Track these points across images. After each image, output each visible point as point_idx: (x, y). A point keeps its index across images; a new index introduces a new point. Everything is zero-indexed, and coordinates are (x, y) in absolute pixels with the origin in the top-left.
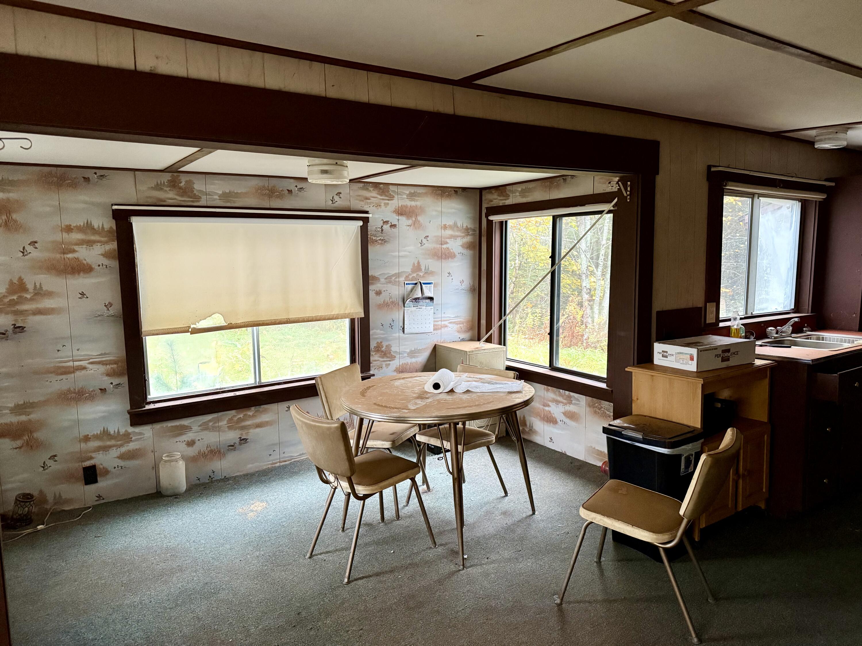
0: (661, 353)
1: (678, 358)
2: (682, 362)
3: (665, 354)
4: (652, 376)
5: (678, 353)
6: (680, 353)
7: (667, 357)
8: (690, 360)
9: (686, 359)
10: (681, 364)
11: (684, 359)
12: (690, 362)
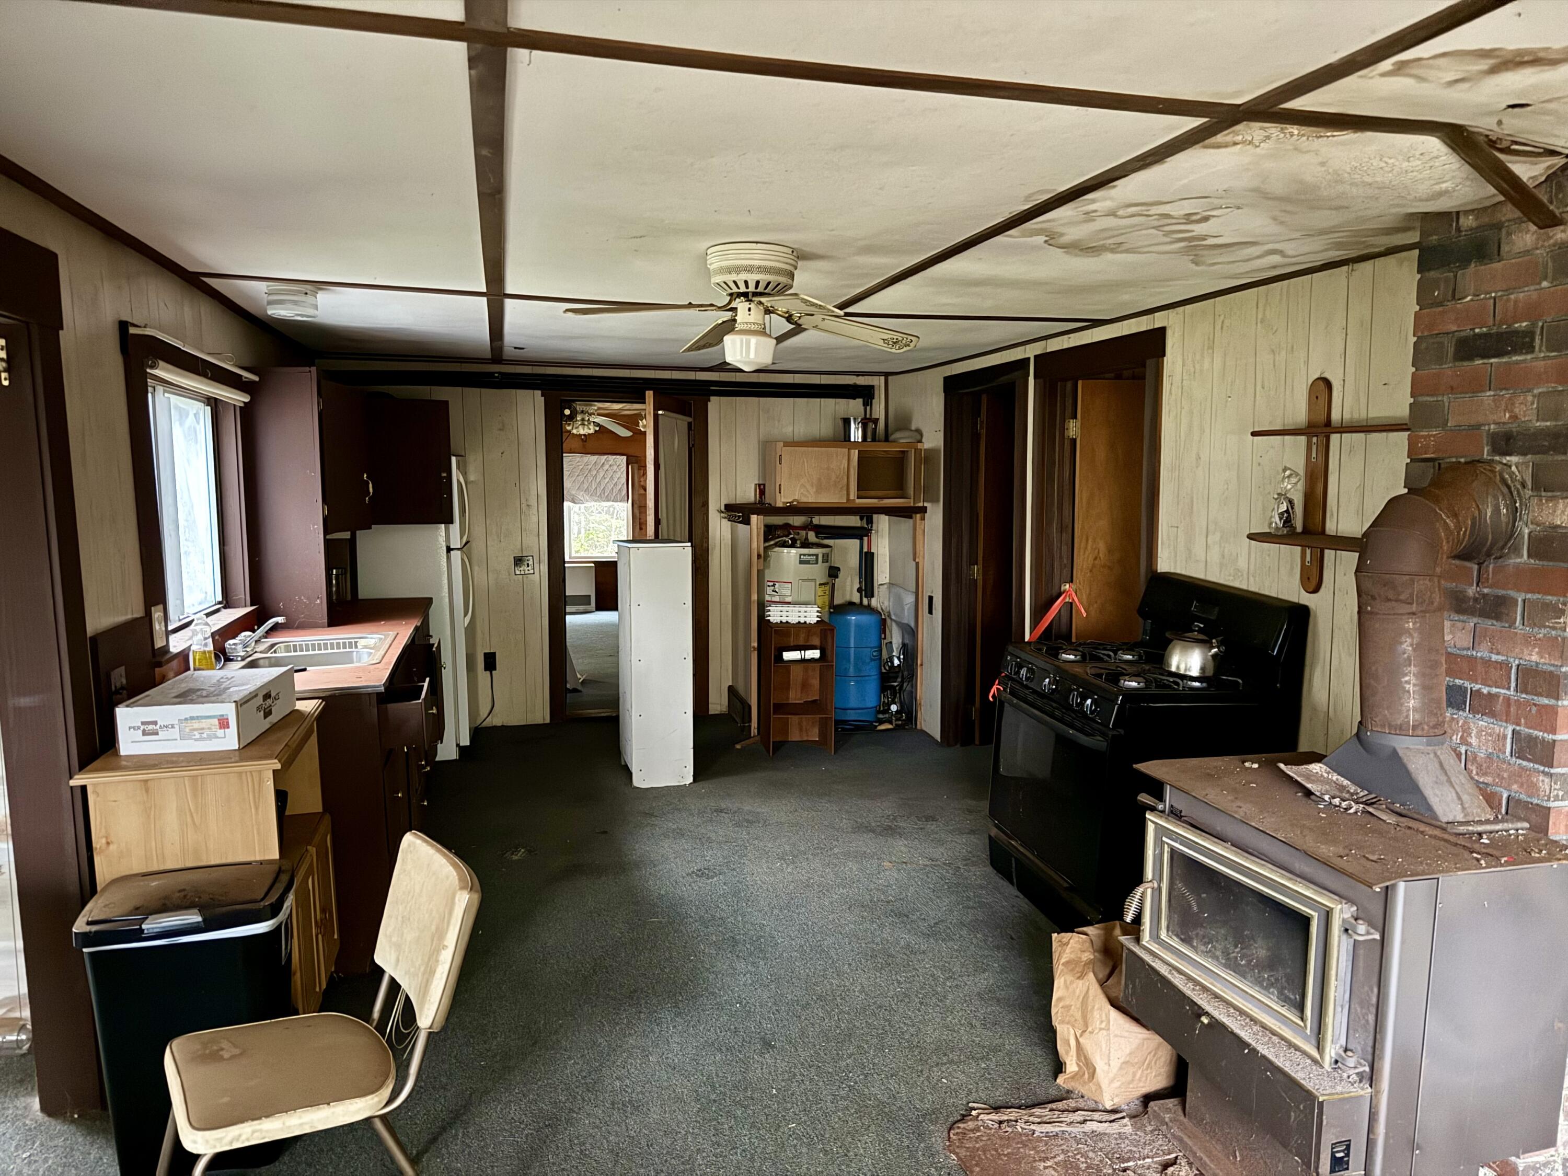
0: (139, 728)
1: (187, 730)
2: (198, 736)
3: (150, 727)
4: (146, 781)
5: (186, 719)
6: (192, 718)
7: (157, 734)
8: (221, 728)
9: (209, 728)
10: (196, 740)
11: (203, 729)
12: (220, 733)
